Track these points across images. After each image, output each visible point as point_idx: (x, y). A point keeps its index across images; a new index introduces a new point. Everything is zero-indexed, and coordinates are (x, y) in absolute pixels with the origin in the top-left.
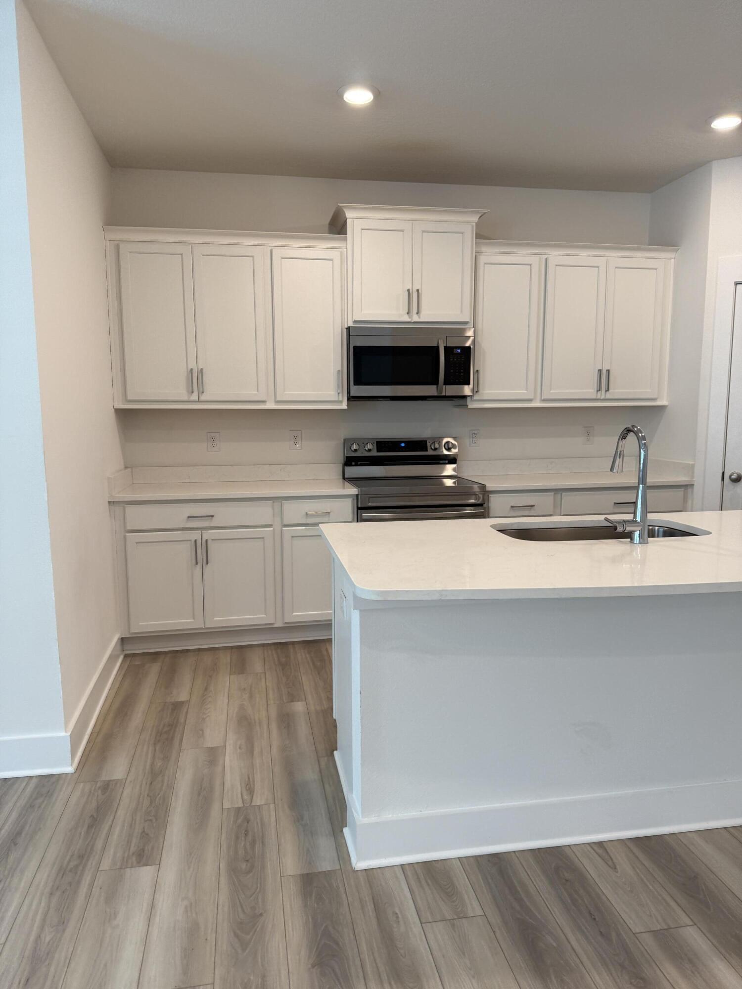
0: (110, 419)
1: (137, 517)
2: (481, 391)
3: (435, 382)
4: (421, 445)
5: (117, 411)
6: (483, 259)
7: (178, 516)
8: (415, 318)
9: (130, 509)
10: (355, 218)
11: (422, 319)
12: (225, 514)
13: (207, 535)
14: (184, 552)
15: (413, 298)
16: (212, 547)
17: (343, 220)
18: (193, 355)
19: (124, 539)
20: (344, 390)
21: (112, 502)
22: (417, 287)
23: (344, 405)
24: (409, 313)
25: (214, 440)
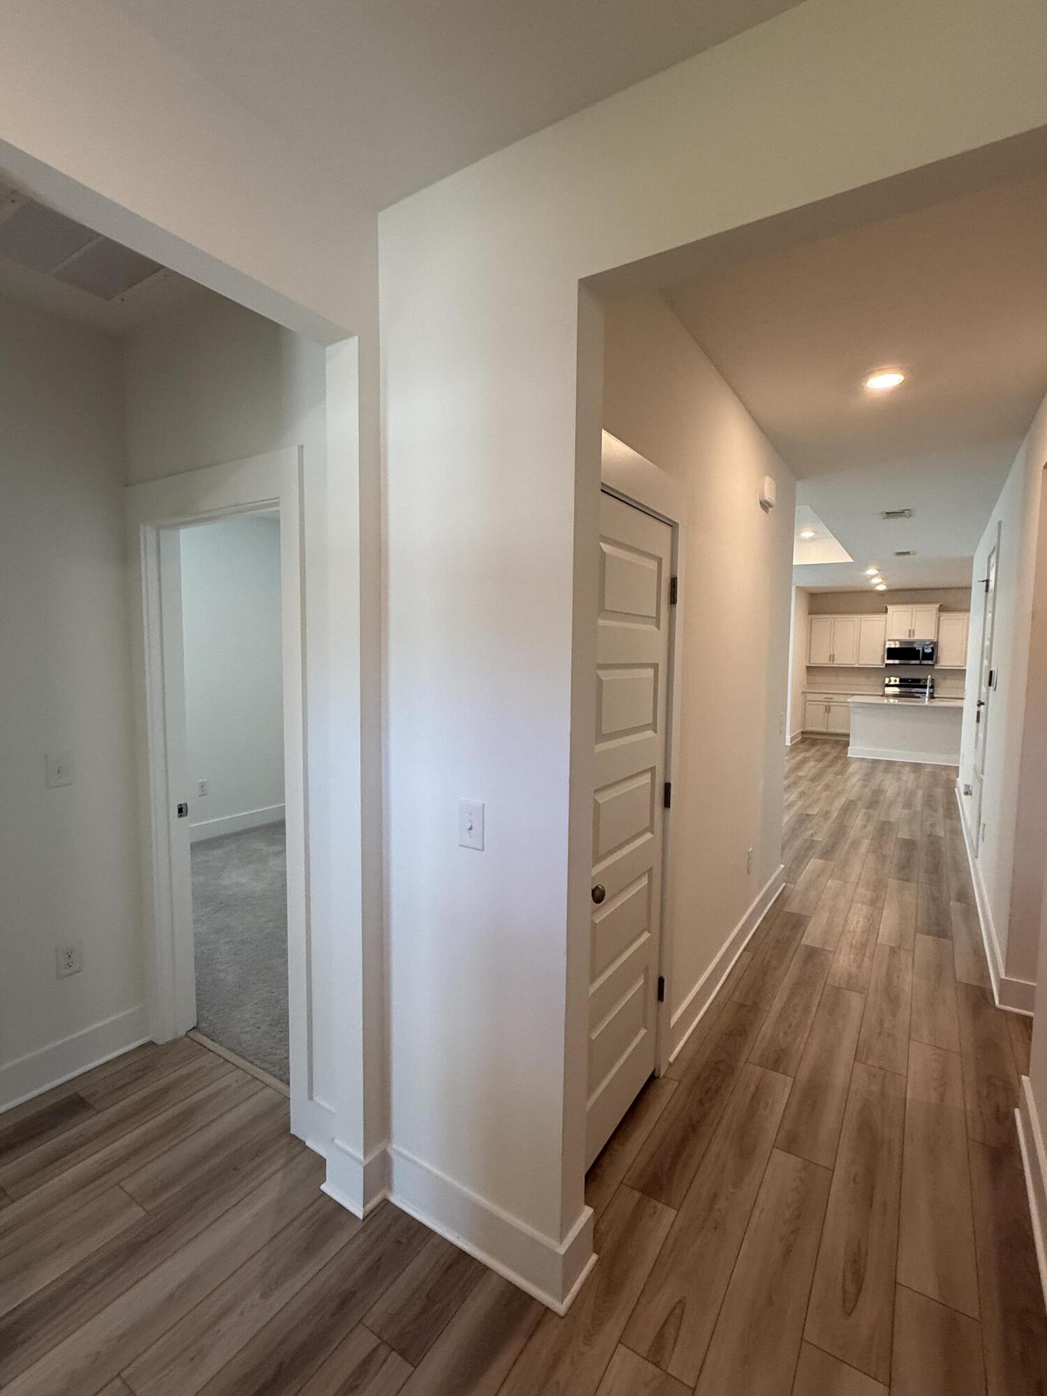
0: (805, 668)
1: (810, 697)
2: (939, 663)
3: (918, 659)
4: (919, 680)
5: (807, 667)
6: (941, 618)
7: (822, 697)
8: (912, 638)
9: (808, 695)
10: (891, 608)
11: (915, 639)
12: (836, 698)
13: (830, 704)
14: (822, 709)
15: (911, 632)
16: (832, 708)
17: (887, 609)
18: (831, 650)
19: (805, 703)
20: (884, 661)
21: (803, 692)
22: (913, 628)
23: (884, 666)
24: (910, 636)
25: (837, 676)
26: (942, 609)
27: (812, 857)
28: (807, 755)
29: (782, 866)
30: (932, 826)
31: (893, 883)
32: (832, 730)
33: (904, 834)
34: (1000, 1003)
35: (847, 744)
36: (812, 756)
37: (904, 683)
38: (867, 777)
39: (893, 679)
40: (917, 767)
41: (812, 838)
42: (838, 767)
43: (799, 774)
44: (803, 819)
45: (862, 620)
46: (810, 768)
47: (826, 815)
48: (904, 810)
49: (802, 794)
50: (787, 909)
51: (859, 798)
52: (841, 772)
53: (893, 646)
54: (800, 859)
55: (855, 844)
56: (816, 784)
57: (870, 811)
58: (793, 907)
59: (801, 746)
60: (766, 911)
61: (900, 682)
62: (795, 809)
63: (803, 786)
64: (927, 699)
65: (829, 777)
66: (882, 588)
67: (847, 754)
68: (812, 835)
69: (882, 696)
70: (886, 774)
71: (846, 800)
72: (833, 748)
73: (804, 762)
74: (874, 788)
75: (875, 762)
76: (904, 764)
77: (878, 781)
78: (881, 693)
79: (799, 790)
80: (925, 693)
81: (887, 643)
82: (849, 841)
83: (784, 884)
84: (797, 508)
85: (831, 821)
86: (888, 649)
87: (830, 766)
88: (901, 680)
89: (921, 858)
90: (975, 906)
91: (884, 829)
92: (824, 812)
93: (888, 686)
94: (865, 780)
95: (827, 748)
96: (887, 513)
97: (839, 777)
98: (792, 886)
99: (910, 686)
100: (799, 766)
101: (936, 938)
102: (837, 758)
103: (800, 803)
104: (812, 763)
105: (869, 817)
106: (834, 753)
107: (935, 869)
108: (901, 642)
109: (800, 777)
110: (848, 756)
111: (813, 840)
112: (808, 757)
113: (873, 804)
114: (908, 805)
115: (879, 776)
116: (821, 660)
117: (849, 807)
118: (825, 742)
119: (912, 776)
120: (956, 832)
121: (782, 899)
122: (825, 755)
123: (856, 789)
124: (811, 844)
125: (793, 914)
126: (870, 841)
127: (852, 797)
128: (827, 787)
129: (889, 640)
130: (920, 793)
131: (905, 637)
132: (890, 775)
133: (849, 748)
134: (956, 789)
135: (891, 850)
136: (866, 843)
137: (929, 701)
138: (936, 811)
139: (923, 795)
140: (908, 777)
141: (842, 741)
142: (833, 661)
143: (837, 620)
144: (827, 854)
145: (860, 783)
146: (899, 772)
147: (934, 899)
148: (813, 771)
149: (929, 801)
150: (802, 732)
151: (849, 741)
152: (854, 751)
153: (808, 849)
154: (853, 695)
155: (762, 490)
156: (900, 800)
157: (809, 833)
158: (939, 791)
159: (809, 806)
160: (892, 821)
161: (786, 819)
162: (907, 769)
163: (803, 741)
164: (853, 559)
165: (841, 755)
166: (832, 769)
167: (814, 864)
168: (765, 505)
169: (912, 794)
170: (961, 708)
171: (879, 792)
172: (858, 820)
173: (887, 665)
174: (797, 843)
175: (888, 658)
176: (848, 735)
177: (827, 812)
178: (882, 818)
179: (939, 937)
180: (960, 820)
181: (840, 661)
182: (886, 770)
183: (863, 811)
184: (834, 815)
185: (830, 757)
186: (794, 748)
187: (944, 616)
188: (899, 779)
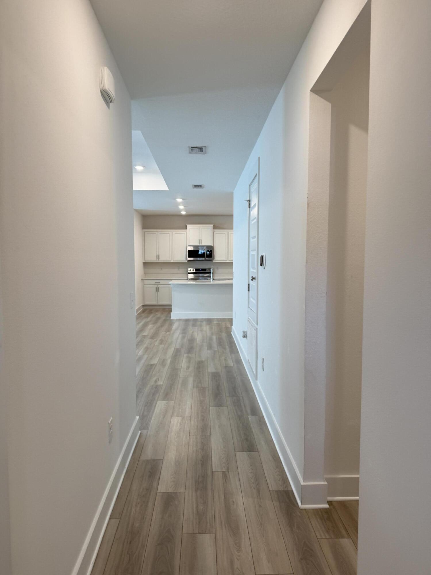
0: (142, 263)
1: (146, 282)
2: (215, 259)
3: (204, 257)
4: (205, 270)
5: (143, 263)
6: (215, 233)
7: (153, 282)
8: (201, 245)
10: (189, 226)
11: (202, 245)
12: (162, 282)
13: (159, 286)
14: (154, 289)
15: (200, 241)
16: (160, 288)
17: (186, 227)
18: (157, 252)
19: (144, 286)
20: (186, 258)
21: (142, 279)
22: (201, 238)
23: (187, 262)
24: (199, 243)
25: (161, 268)
26: (215, 228)
27: (157, 401)
28: (148, 320)
29: (138, 417)
30: (226, 360)
31: (212, 410)
32: (161, 302)
33: (211, 369)
34: (302, 504)
35: (170, 311)
36: (150, 321)
37: (198, 272)
38: (184, 331)
39: (192, 269)
40: (209, 321)
41: (156, 384)
42: (166, 326)
43: (144, 334)
44: (149, 369)
45: (174, 233)
46: (150, 330)
47: (163, 363)
48: (208, 351)
49: (147, 349)
50: (143, 458)
51: (182, 346)
52: (169, 330)
53: (190, 249)
54: (149, 405)
55: (185, 383)
56: (155, 340)
57: (190, 355)
58: (149, 454)
59: (143, 315)
60: (126, 466)
61: (195, 271)
62: (143, 361)
63: (147, 342)
64: (211, 280)
65: (162, 334)
66: (183, 213)
67: (170, 317)
68: (156, 381)
69: (187, 279)
70: (194, 328)
71: (175, 349)
72: (162, 313)
73: (145, 325)
74: (188, 338)
75: (187, 320)
76: (202, 320)
77: (191, 332)
78: (186, 278)
79: (145, 346)
80: (211, 277)
81: (188, 247)
82: (180, 382)
83: (140, 432)
84: (132, 131)
85: (167, 367)
86: (189, 251)
87: (162, 326)
88: (196, 270)
89: (225, 385)
90: (263, 417)
91: (200, 366)
92: (162, 360)
93: (189, 273)
94: (183, 333)
95: (159, 314)
96: (192, 148)
97: (168, 333)
98: (145, 432)
99: (201, 273)
100: (142, 330)
101: (248, 453)
102: (165, 320)
103: (146, 356)
104: (150, 326)
105: (189, 360)
106: (163, 317)
107: (234, 391)
108: (194, 247)
109: (144, 337)
110: (171, 318)
111: (157, 385)
112: (148, 322)
113: (190, 350)
114: (210, 347)
115: (190, 329)
116: (152, 258)
117: (177, 353)
118: (157, 311)
119: (208, 327)
120: (238, 361)
121: (140, 447)
122: (159, 318)
123: (179, 340)
124: (156, 388)
125: (148, 461)
126: (193, 378)
127: (178, 347)
128: (162, 342)
129: (189, 246)
130: (214, 337)
131: (197, 244)
132: (196, 328)
133: (172, 313)
134: (232, 333)
135: (207, 382)
136: (191, 380)
137: (212, 281)
138: (225, 349)
139: (216, 338)
140: (206, 328)
141: (167, 309)
142: (159, 259)
143: (159, 233)
144: (167, 396)
145: (181, 336)
146: (201, 326)
147: (240, 417)
148: (152, 331)
149: (220, 343)
150: (143, 306)
151: (171, 309)
152: (175, 315)
153: (154, 394)
154: (171, 280)
155: (102, 80)
156: (205, 344)
157: (154, 379)
158: (224, 335)
159: (151, 359)
160: (203, 360)
161: (138, 370)
162: (204, 323)
163: (143, 312)
164: (168, 187)
165: (168, 318)
166: (163, 328)
167: (160, 405)
168: (106, 96)
169: (211, 339)
170: (232, 285)
171: (192, 340)
172: (183, 363)
173: (188, 260)
174: (147, 390)
175: (189, 257)
176: (170, 305)
177: (164, 360)
178: (198, 359)
179: (249, 451)
180: (239, 353)
181: (164, 258)
182: (194, 325)
183: (185, 355)
184: (169, 361)
185: (160, 321)
186: (139, 317)
187: (217, 231)
188: (202, 331)
